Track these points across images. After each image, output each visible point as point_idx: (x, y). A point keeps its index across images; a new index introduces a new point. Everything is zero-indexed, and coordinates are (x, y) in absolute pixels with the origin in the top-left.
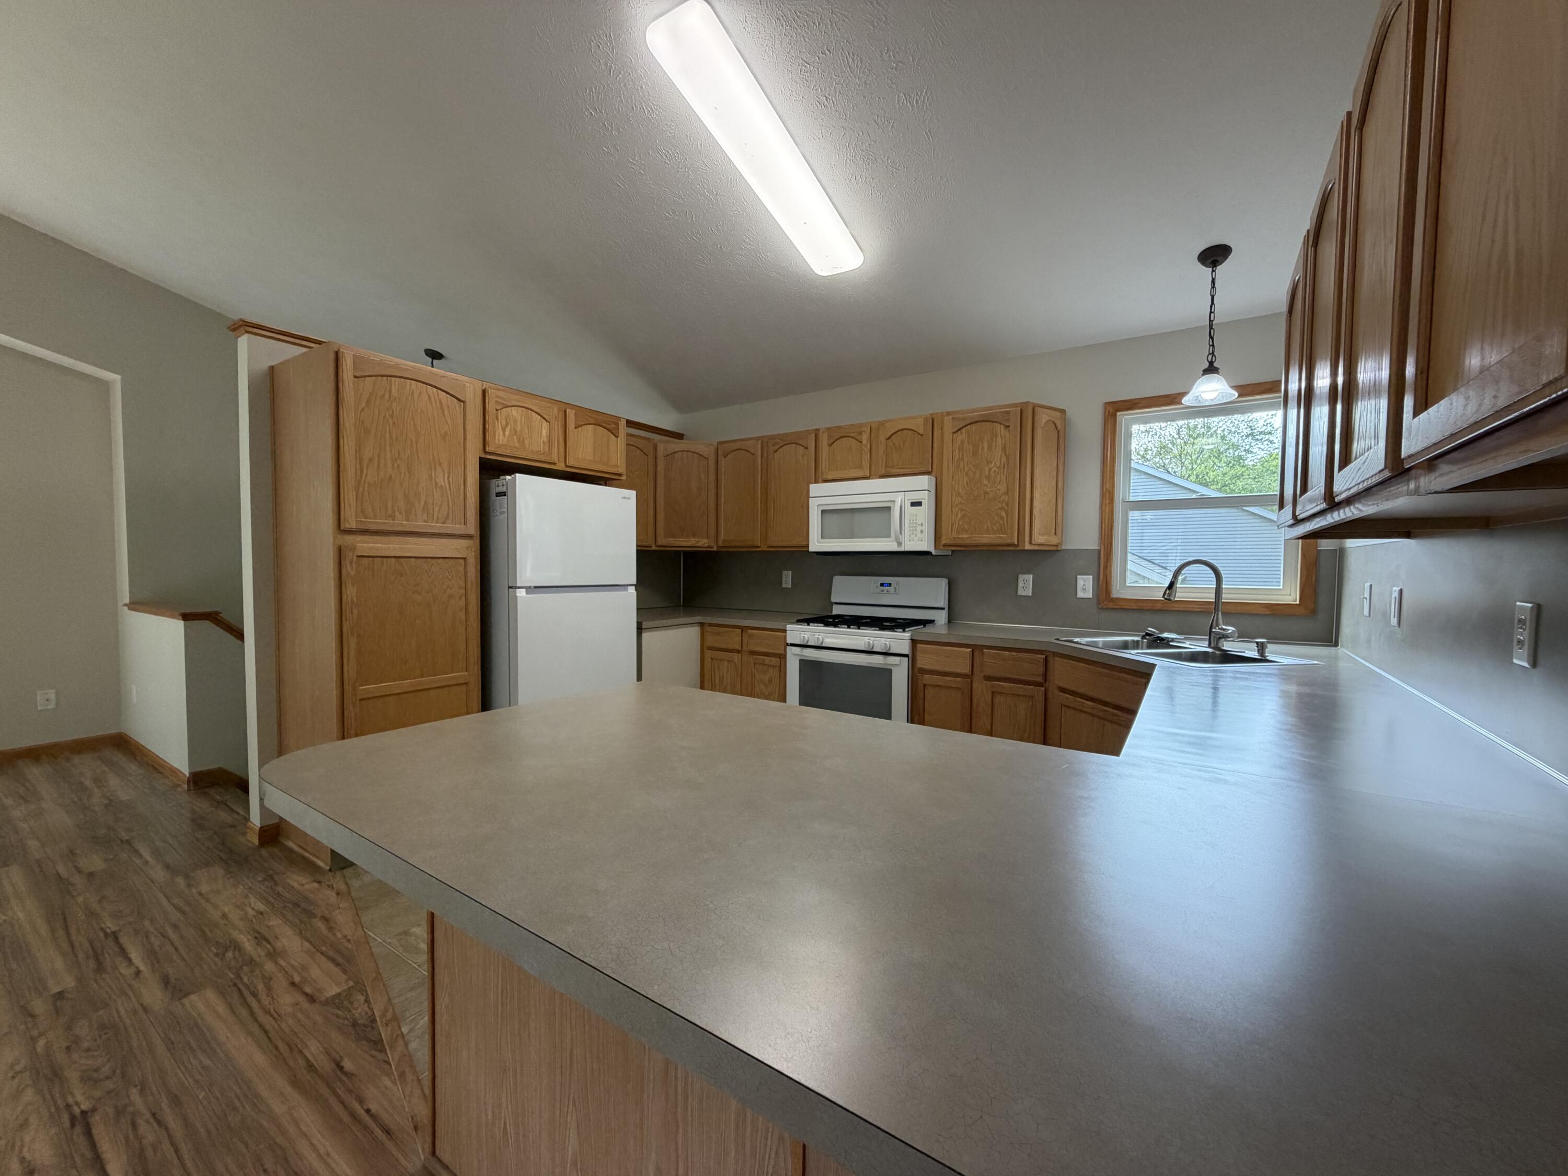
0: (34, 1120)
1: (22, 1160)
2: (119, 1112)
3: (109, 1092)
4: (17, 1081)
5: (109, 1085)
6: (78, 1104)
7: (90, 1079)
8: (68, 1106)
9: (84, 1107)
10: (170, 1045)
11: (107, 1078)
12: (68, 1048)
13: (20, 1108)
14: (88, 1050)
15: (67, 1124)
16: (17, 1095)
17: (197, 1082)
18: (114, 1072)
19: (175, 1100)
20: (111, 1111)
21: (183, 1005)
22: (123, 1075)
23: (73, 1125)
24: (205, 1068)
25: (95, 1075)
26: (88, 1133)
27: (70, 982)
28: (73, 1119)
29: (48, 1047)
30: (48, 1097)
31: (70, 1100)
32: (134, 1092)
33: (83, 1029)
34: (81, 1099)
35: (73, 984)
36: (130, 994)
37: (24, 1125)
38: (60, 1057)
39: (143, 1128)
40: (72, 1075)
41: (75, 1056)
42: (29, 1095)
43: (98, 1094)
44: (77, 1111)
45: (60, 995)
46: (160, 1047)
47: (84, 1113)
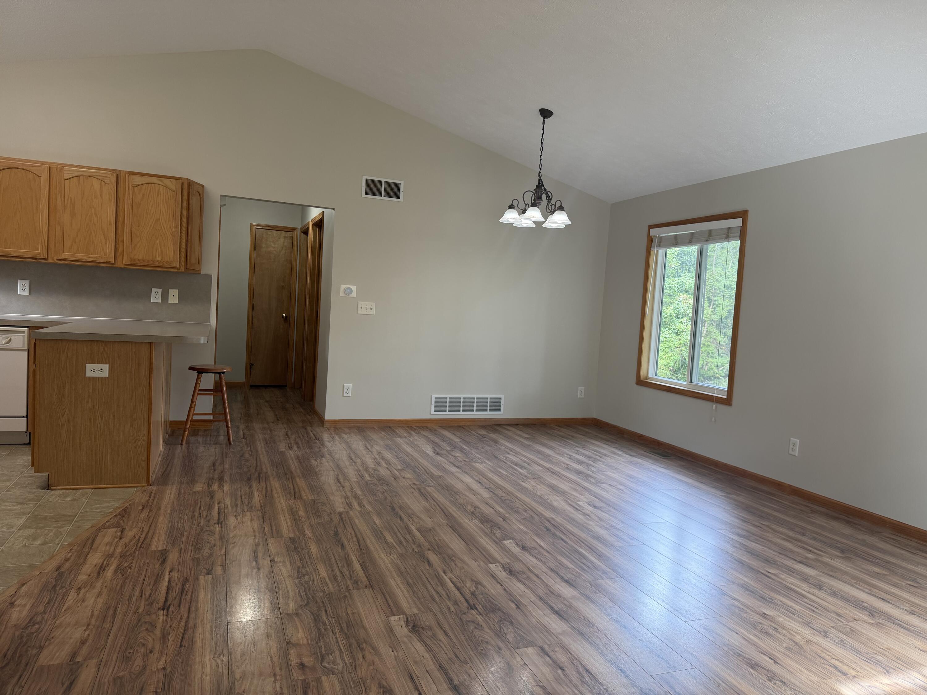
0: (232, 528)
1: (237, 519)
2: (209, 521)
3: (209, 526)
4: (234, 541)
5: (208, 529)
6: (219, 527)
7: (212, 533)
8: (221, 527)
9: (217, 525)
10: (182, 534)
11: (207, 531)
12: (214, 546)
13: (235, 532)
14: (208, 542)
15: (223, 523)
16: (235, 536)
17: (184, 520)
18: (204, 532)
19: (193, 518)
20: (211, 522)
21: (166, 547)
22: (202, 530)
23: (222, 522)
24: (178, 522)
25: (210, 533)
26: (219, 519)
27: (202, 579)
28: (221, 524)
29: (220, 550)
30: (226, 532)
31: (220, 529)
32: (202, 524)
33: (207, 551)
34: (217, 528)
35: (201, 577)
36: (181, 560)
37: (234, 527)
38: (218, 543)
39: (205, 514)
40: (217, 536)
41: (213, 542)
42: (231, 535)
43: (212, 528)
44: (219, 525)
45: (209, 573)
46: (186, 534)
47: (218, 524)
